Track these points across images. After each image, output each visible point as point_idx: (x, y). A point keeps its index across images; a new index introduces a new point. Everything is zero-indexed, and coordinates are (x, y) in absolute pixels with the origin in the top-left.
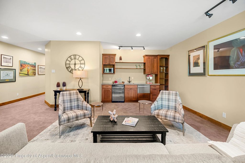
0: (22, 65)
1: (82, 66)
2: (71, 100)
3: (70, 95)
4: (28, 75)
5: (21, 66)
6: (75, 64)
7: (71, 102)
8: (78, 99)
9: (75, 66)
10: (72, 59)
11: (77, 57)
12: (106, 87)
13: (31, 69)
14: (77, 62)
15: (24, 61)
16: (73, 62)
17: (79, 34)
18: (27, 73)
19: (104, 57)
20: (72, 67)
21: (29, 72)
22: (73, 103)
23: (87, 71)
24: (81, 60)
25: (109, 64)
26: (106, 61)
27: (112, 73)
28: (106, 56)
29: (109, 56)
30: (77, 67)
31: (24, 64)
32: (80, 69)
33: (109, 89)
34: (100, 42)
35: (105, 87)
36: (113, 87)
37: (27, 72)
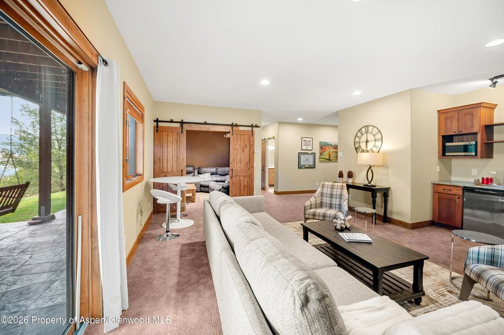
0: (323, 147)
1: (378, 144)
2: (332, 194)
3: (332, 188)
4: (329, 160)
5: (321, 148)
6: (367, 142)
7: (331, 197)
8: (341, 195)
9: (366, 144)
10: (362, 134)
11: (370, 128)
12: (445, 192)
13: (333, 152)
14: (371, 137)
15: (325, 141)
16: (364, 139)
17: (357, 93)
18: (328, 158)
19: (443, 116)
20: (363, 146)
21: (331, 156)
22: (334, 200)
23: (385, 154)
24: (377, 134)
25: (459, 133)
26: (449, 125)
27: (473, 156)
28: (449, 115)
29: (458, 111)
30: (370, 145)
31: (325, 146)
32: (375, 149)
33: (452, 197)
34: (411, 90)
35: (441, 189)
36: (465, 193)
37: (328, 156)
